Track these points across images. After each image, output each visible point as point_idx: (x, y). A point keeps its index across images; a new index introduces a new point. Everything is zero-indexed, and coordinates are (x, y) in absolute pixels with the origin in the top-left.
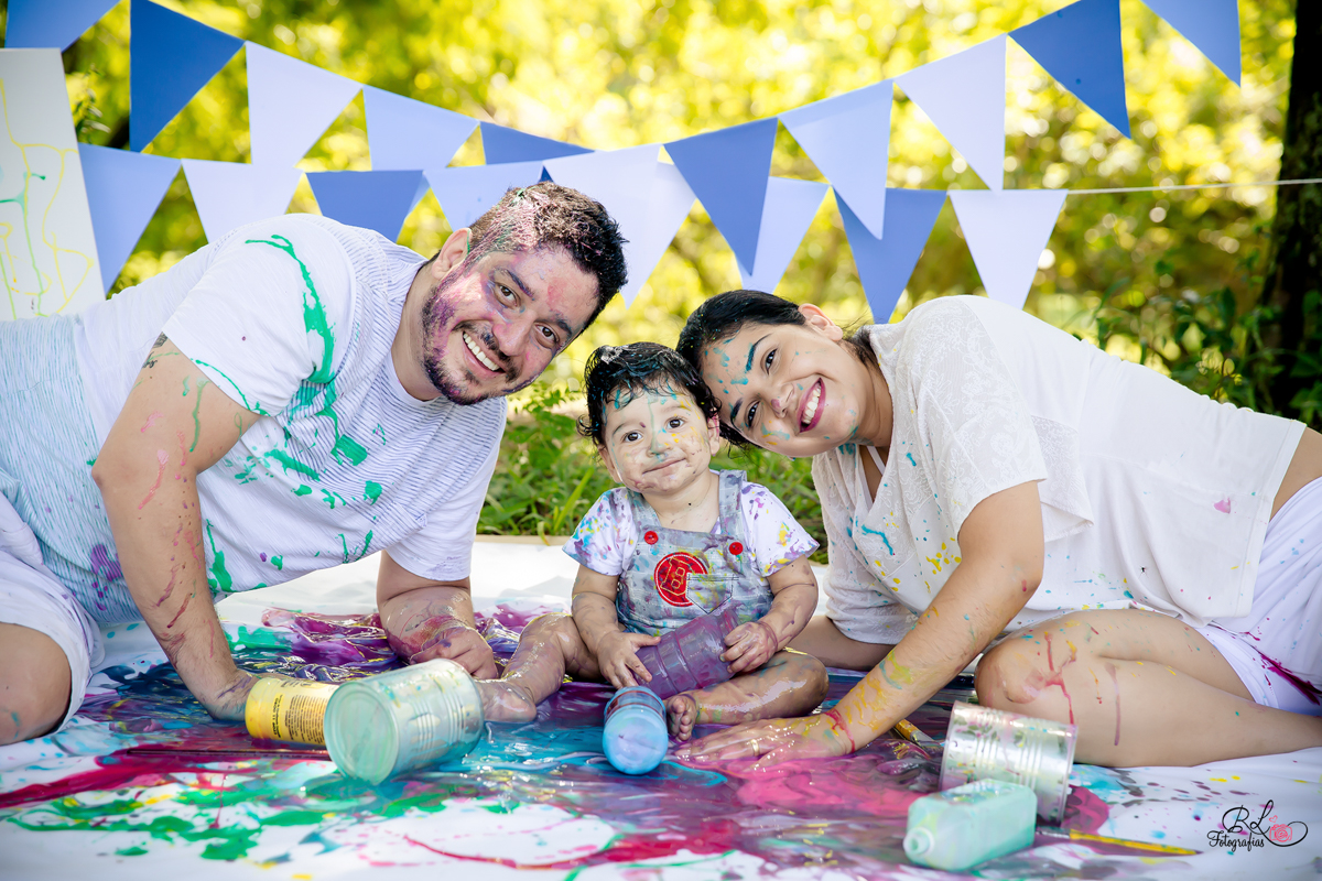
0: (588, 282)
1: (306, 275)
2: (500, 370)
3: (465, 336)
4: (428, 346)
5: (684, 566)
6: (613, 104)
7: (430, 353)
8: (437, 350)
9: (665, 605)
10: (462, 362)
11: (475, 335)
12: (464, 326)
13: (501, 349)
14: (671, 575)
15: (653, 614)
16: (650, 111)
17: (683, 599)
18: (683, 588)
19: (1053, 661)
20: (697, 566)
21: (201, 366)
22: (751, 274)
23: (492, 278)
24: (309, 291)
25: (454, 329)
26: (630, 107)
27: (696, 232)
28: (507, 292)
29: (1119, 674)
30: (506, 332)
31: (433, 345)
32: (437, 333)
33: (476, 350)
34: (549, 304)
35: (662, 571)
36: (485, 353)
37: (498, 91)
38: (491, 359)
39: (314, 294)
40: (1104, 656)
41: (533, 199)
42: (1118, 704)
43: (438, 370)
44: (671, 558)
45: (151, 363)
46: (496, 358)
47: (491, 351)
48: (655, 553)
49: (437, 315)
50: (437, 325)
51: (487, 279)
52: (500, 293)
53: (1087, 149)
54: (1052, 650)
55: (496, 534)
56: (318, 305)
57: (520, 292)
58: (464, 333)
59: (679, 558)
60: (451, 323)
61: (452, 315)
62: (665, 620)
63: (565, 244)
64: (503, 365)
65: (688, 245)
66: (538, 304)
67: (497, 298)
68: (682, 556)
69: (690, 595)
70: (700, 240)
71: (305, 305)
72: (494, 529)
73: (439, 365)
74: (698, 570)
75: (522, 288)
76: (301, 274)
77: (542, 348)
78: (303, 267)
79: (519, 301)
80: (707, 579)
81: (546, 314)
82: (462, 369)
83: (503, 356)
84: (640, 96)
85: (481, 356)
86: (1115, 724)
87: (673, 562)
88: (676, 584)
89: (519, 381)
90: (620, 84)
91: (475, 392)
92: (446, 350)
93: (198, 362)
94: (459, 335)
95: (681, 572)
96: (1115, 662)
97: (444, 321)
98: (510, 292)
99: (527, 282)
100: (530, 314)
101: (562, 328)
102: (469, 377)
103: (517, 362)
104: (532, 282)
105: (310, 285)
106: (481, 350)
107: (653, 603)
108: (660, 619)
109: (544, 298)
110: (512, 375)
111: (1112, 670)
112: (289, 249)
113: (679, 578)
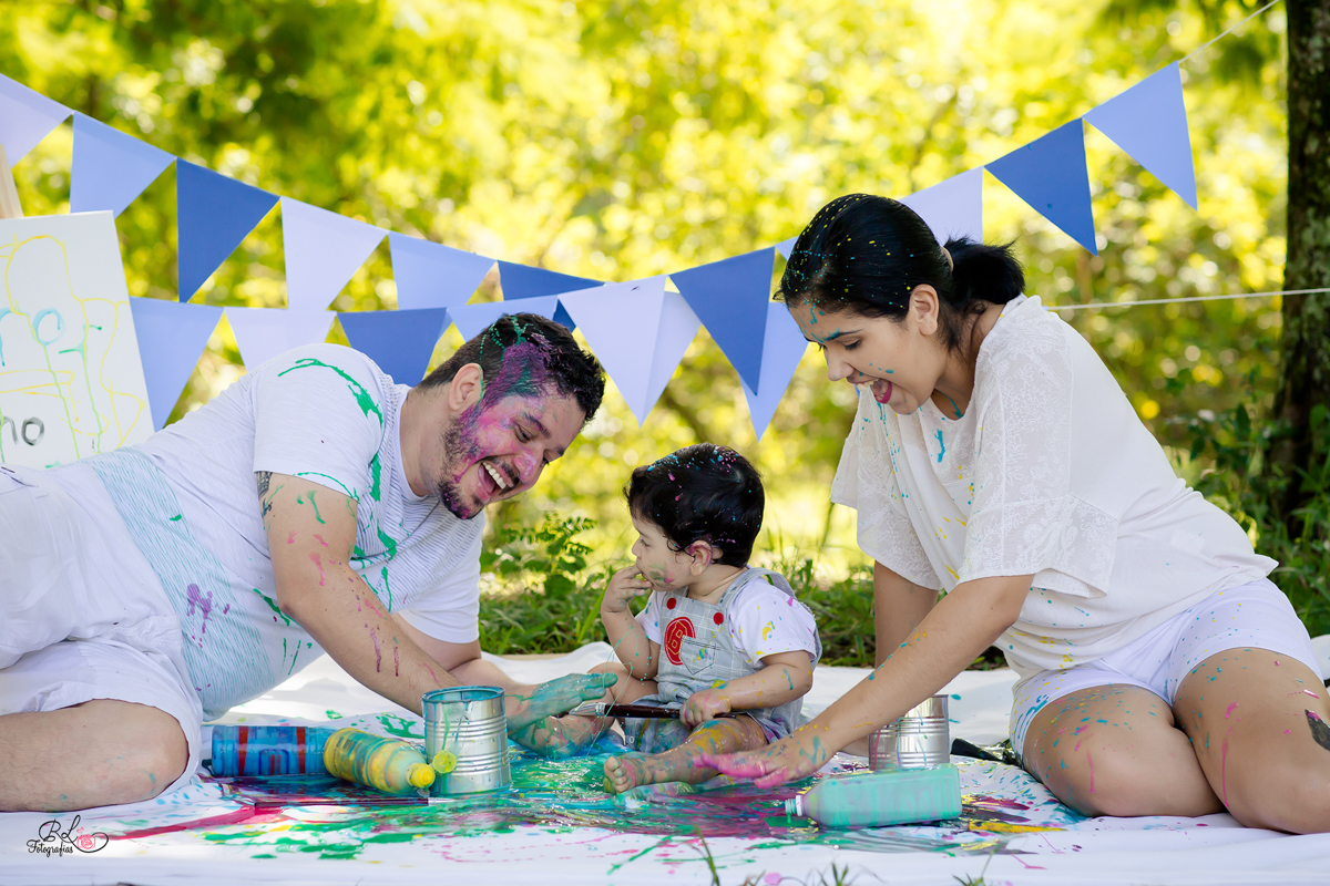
1: (341, 373)
3: (486, 466)
4: (448, 473)
5: (682, 629)
6: (583, 227)
7: (449, 478)
8: (456, 478)
9: (669, 665)
11: (498, 465)
12: (488, 459)
14: (674, 638)
17: (677, 658)
18: (679, 648)
21: (303, 476)
22: (756, 394)
23: (513, 420)
24: (351, 383)
25: (477, 461)
26: (602, 231)
27: (690, 380)
31: (453, 472)
32: (461, 464)
37: (445, 218)
39: (355, 383)
44: (675, 622)
45: (267, 508)
50: (462, 457)
55: (521, 652)
56: (362, 390)
57: (536, 431)
58: (485, 463)
65: (682, 396)
68: (682, 620)
70: (696, 390)
71: (355, 394)
72: (521, 647)
75: (539, 428)
76: (337, 374)
78: (336, 369)
84: (617, 219)
87: (676, 625)
88: (676, 644)
90: (591, 205)
92: (463, 478)
93: (300, 474)
94: (479, 466)
95: (679, 634)
99: (546, 424)
102: (477, 501)
104: (549, 424)
105: (348, 378)
106: (500, 475)
112: (317, 363)
113: (677, 639)
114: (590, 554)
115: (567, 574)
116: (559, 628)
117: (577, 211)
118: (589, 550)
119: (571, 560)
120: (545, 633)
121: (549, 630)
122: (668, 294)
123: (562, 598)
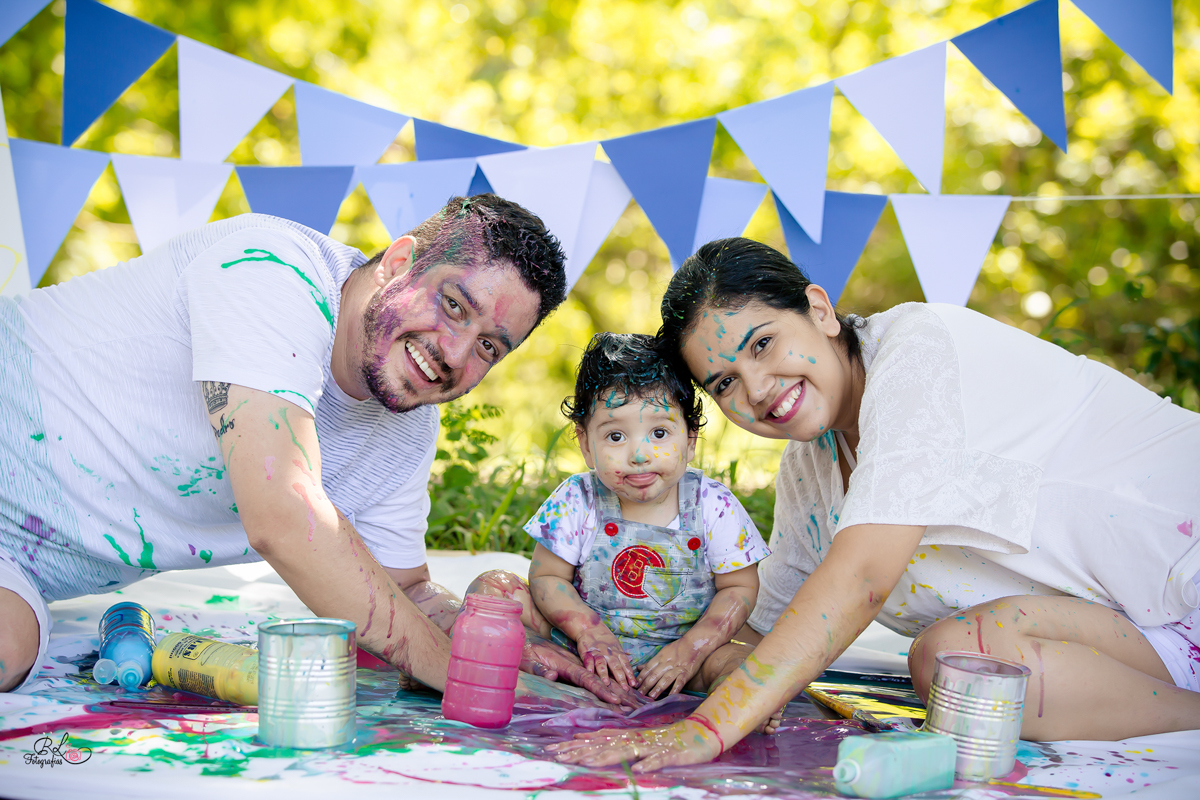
0: (532, 299)
2: (438, 380)
3: (408, 345)
4: (369, 352)
5: (642, 559)
6: (482, 93)
7: (371, 360)
8: (379, 358)
9: (620, 596)
10: (402, 372)
11: (420, 345)
12: (410, 336)
13: (446, 361)
14: (630, 568)
15: (607, 604)
16: (529, 106)
17: (638, 591)
18: (640, 580)
19: (983, 640)
20: (655, 560)
21: (280, 394)
23: (441, 290)
24: (313, 289)
25: (399, 339)
26: (499, 99)
28: (453, 303)
29: (1043, 651)
30: (452, 344)
31: (374, 351)
32: (380, 341)
33: (419, 360)
34: (494, 319)
35: (621, 562)
36: (429, 363)
38: (434, 370)
40: (1029, 635)
41: (481, 213)
42: (1042, 680)
43: (377, 377)
44: (631, 550)
45: (228, 426)
46: (438, 368)
47: (434, 362)
48: (615, 545)
49: (382, 323)
50: (382, 333)
51: (435, 291)
52: (447, 305)
53: (1088, 164)
54: (982, 630)
57: (467, 306)
58: (407, 342)
59: (638, 550)
60: (396, 333)
61: (399, 325)
62: (618, 611)
63: (514, 262)
64: (443, 376)
66: (484, 319)
67: (444, 310)
68: (641, 549)
69: (645, 586)
73: (378, 373)
74: (656, 564)
75: (471, 302)
77: (482, 360)
79: (464, 314)
80: (664, 572)
81: (491, 328)
82: (401, 378)
83: (446, 368)
84: (516, 86)
85: (424, 366)
86: (1039, 698)
87: (632, 554)
88: (634, 576)
89: (454, 391)
90: (491, 71)
91: (411, 400)
92: (387, 359)
93: (276, 391)
94: (401, 345)
95: (639, 564)
96: (1040, 641)
97: (389, 330)
98: (456, 305)
99: (476, 297)
100: (475, 328)
101: (504, 343)
102: (408, 386)
103: (456, 374)
104: (481, 297)
106: (425, 360)
107: (608, 593)
108: (613, 609)
109: (490, 313)
110: (448, 385)
111: (1038, 648)
113: (637, 571)
114: (495, 444)
115: (467, 464)
116: (461, 524)
117: (476, 76)
118: (493, 439)
119: (471, 449)
120: (442, 528)
121: (448, 527)
122: (597, 164)
123: (462, 491)
